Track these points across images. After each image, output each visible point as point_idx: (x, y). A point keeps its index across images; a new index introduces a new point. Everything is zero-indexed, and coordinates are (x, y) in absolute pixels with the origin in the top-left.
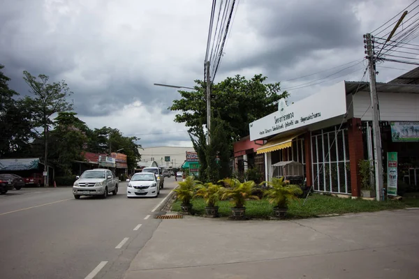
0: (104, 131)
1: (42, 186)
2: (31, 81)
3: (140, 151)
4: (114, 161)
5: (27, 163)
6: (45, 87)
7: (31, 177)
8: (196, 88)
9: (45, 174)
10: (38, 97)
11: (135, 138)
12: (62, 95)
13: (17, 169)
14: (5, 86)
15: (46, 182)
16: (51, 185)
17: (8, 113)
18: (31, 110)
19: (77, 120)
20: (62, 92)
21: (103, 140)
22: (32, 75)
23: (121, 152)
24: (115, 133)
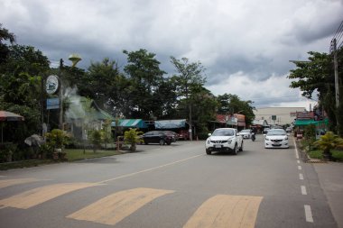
0: (226, 97)
1: (188, 139)
2: (176, 63)
3: (254, 112)
4: (236, 120)
5: (178, 123)
6: (185, 67)
7: (180, 133)
8: (310, 58)
9: (190, 131)
10: (181, 74)
11: (250, 102)
12: (198, 72)
13: (171, 127)
14: (157, 68)
15: (191, 137)
16: (194, 139)
17: (160, 87)
18: (176, 84)
19: (204, 89)
20: (198, 69)
21: (225, 104)
22: (177, 59)
23: (241, 113)
24: (235, 99)
